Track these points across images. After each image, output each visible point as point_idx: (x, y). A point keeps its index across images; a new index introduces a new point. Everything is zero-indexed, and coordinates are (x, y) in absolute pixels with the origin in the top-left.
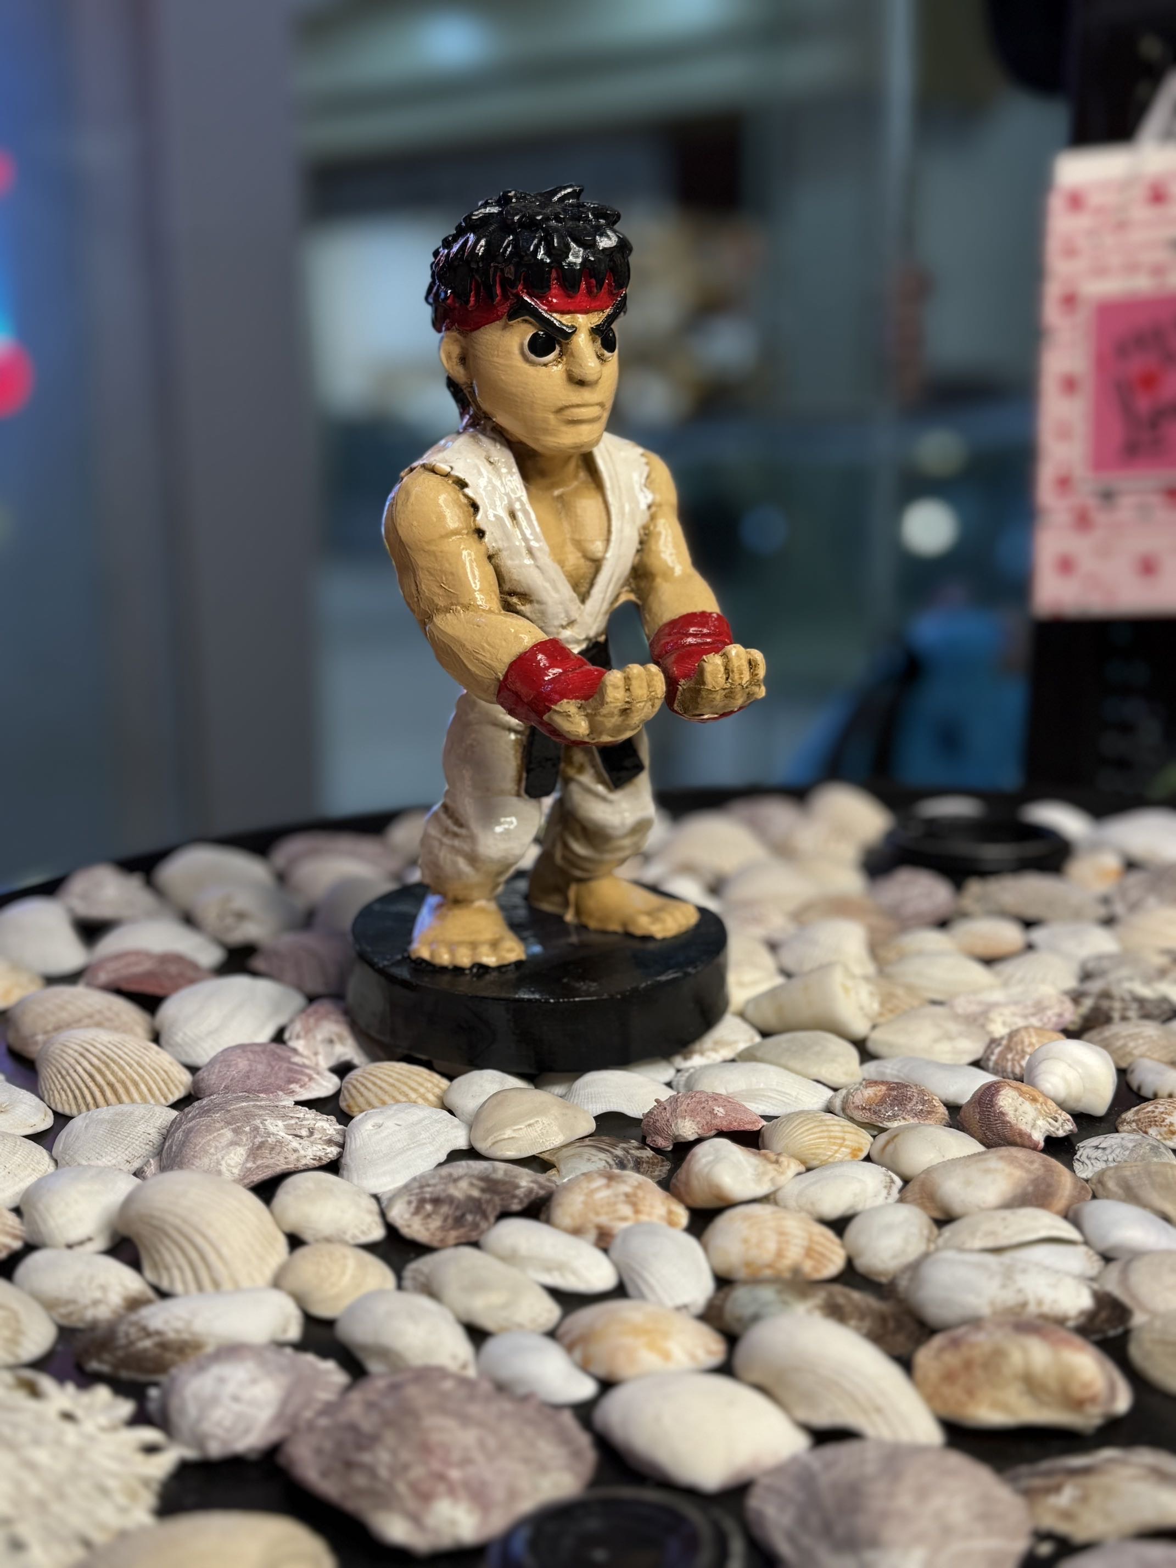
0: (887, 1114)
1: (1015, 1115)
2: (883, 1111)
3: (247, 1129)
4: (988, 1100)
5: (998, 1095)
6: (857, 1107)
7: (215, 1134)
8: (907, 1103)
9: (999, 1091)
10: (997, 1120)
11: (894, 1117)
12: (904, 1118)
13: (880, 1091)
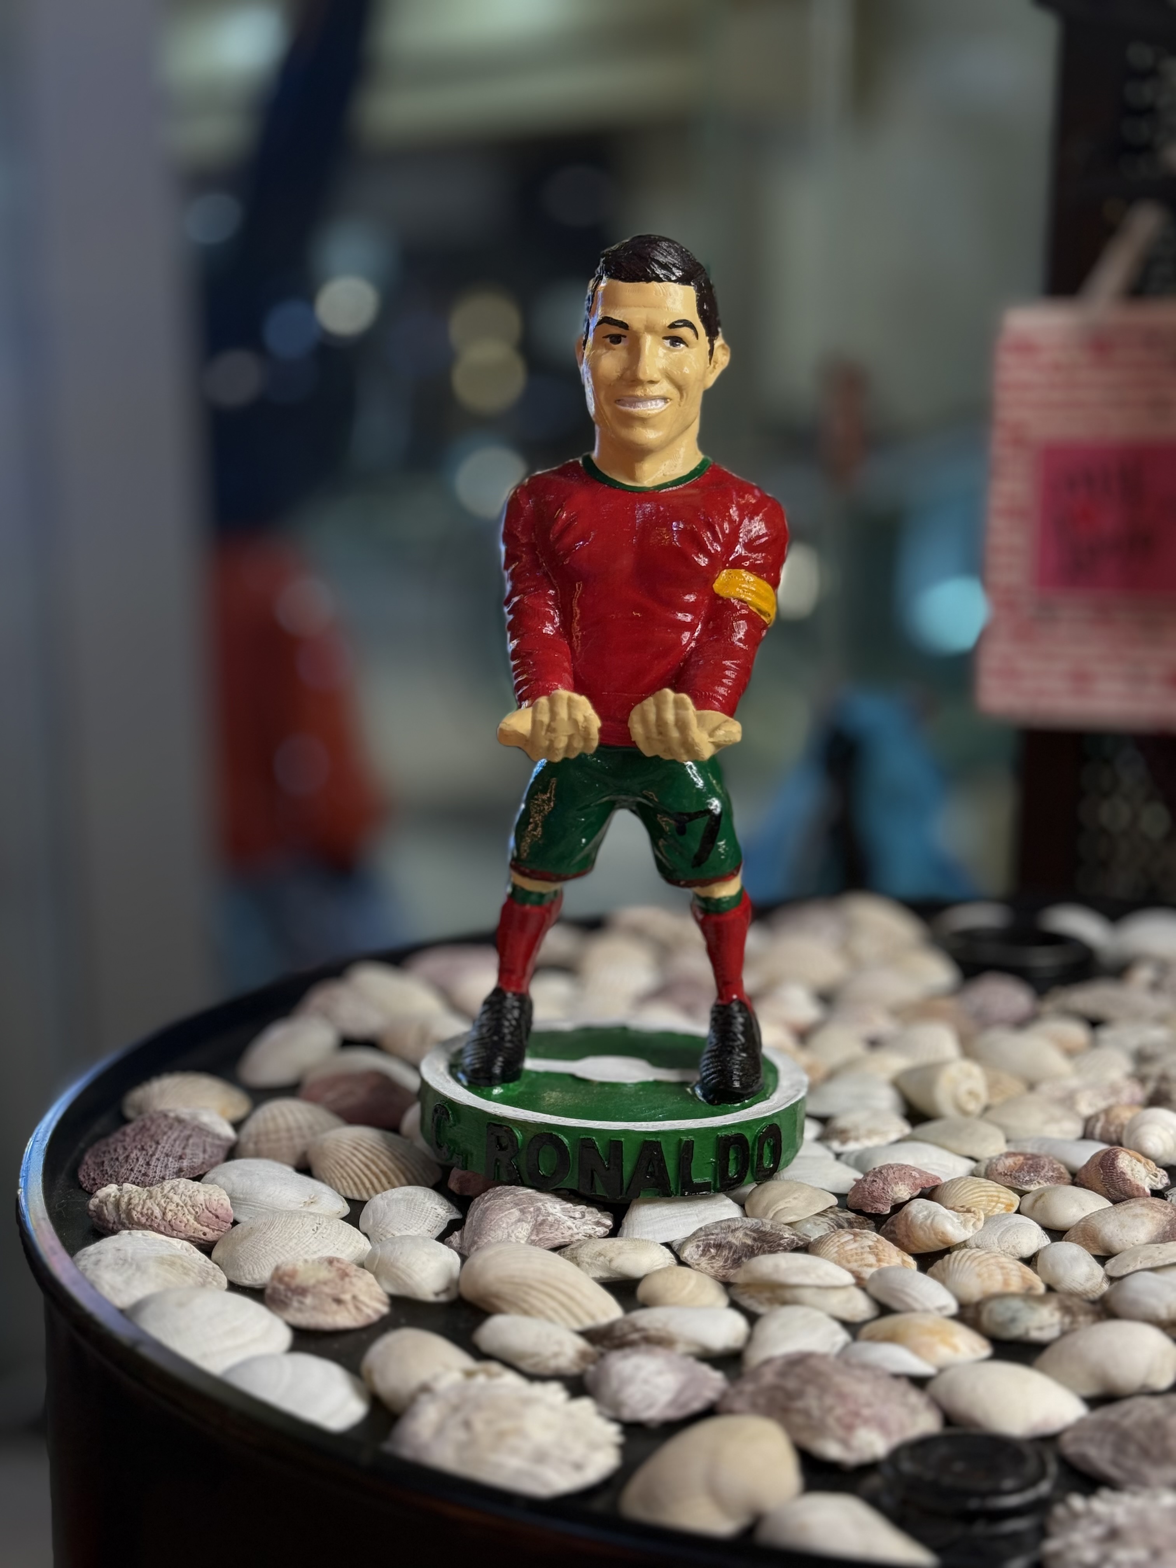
0: (1025, 1179)
1: (1133, 1175)
2: (1022, 1176)
3: (532, 1209)
4: (1110, 1164)
5: (1117, 1159)
6: (1000, 1174)
7: (506, 1213)
8: (1040, 1170)
9: (1117, 1156)
10: (1118, 1179)
11: (1031, 1181)
12: (1039, 1183)
13: (1019, 1160)
